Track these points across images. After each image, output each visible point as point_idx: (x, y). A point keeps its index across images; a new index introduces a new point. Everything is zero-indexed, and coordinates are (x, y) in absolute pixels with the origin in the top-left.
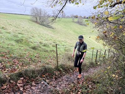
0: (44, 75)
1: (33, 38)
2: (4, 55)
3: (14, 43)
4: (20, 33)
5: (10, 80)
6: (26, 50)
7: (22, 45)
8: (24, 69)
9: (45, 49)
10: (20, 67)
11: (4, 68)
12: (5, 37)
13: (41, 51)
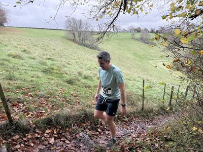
0: (84, 123)
1: (68, 66)
2: (26, 91)
3: (40, 74)
4: (49, 59)
5: (35, 128)
6: (58, 85)
7: (52, 77)
8: (54, 113)
9: (86, 83)
10: (49, 110)
11: (26, 111)
13: (79, 86)
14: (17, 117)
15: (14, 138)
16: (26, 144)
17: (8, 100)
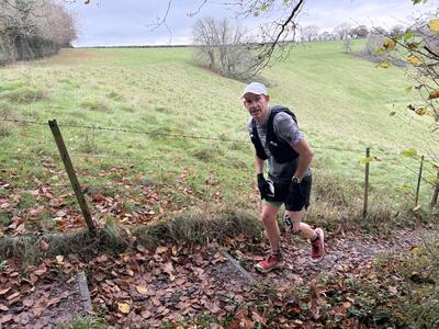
0: (232, 238)
1: (199, 123)
2: (119, 174)
3: (144, 140)
4: (161, 110)
5: (135, 244)
6: (178, 161)
7: (166, 147)
8: (172, 216)
9: (236, 159)
10: (161, 210)
11: (119, 211)
12: (119, 125)
13: (222, 165)
14: (103, 222)
15: (99, 260)
16: (121, 271)
17: (86, 191)
